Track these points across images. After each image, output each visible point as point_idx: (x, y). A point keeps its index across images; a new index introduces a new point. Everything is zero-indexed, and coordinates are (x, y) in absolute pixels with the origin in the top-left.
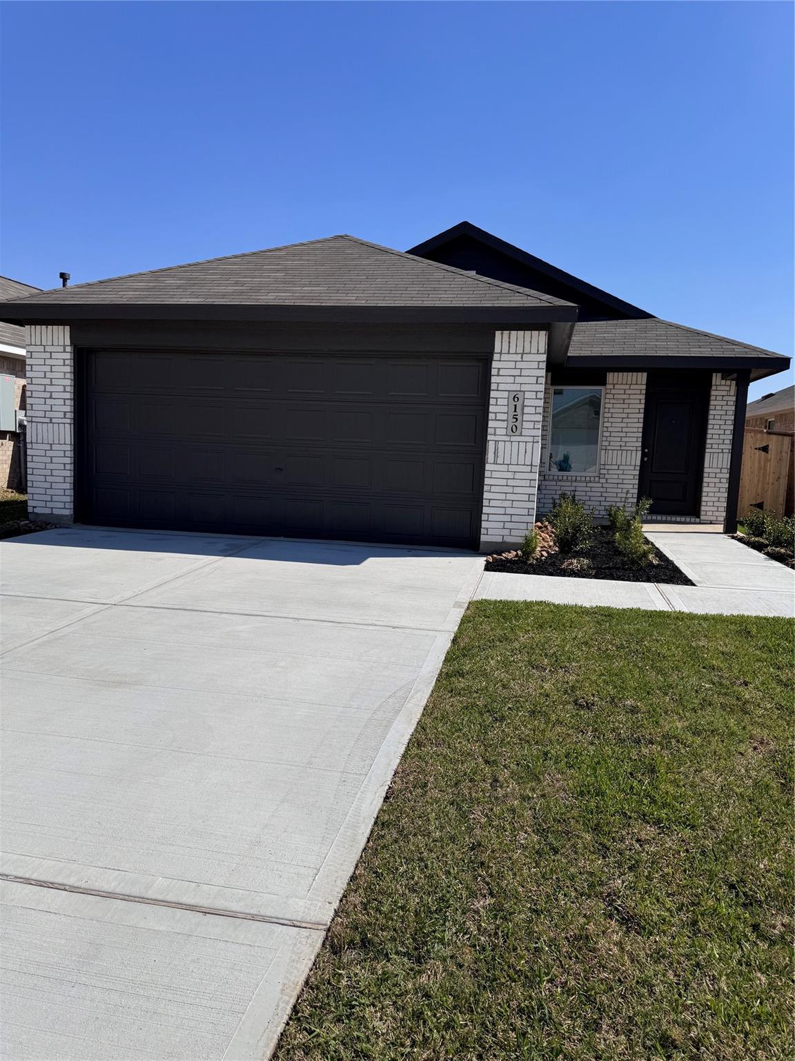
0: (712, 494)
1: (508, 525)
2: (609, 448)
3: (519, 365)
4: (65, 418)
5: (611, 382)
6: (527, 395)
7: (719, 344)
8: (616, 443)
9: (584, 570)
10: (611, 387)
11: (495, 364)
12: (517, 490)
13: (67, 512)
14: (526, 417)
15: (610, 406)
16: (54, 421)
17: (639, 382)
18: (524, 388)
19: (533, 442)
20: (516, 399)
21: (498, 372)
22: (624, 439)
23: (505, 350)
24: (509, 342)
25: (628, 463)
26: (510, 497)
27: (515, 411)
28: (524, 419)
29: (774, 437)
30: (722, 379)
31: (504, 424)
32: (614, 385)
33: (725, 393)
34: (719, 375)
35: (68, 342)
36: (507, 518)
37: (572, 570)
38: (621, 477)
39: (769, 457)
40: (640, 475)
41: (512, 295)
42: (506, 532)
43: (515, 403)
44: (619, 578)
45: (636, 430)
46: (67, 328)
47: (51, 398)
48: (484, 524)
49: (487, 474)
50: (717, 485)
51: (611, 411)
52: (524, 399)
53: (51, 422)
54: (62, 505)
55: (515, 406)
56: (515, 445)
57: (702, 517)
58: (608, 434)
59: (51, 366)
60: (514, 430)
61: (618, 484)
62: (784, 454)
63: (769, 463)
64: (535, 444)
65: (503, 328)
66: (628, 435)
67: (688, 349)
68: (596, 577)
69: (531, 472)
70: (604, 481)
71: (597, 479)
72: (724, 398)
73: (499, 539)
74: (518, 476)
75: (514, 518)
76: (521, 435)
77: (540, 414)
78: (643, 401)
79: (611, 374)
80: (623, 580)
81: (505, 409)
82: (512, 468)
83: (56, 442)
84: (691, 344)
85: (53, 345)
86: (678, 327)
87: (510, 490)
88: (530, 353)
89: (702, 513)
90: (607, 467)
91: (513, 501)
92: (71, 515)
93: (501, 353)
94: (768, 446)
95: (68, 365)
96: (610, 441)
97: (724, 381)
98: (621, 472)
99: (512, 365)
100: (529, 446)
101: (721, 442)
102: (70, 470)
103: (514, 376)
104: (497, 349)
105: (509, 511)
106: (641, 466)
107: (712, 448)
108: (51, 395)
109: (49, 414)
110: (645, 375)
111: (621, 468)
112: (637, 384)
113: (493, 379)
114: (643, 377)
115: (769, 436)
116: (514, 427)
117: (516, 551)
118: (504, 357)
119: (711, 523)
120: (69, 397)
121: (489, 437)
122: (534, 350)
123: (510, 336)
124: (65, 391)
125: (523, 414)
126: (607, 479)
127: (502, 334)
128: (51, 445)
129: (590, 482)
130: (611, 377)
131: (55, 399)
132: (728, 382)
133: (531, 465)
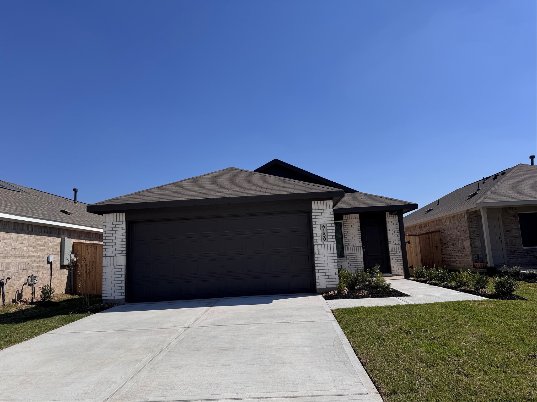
0: (395, 263)
1: (328, 280)
2: (348, 246)
3: (323, 214)
4: (122, 253)
5: (345, 218)
6: (328, 225)
7: (388, 200)
8: (351, 244)
9: (366, 295)
10: (345, 220)
11: (313, 214)
12: (329, 265)
13: (123, 297)
14: (329, 234)
15: (346, 228)
16: (116, 255)
17: (356, 218)
18: (326, 222)
19: (333, 244)
20: (324, 227)
21: (315, 217)
22: (354, 242)
23: (317, 208)
24: (318, 205)
25: (358, 252)
26: (327, 268)
27: (324, 232)
28: (328, 235)
29: (411, 237)
30: (390, 214)
31: (320, 238)
32: (346, 220)
33: (392, 220)
34: (388, 213)
35: (124, 219)
36: (327, 277)
37: (361, 296)
38: (356, 258)
39: (411, 246)
40: (364, 257)
41: (316, 188)
42: (327, 283)
43: (324, 229)
44: (381, 297)
45: (358, 238)
46: (124, 214)
47: (115, 245)
48: (317, 281)
49: (316, 259)
50: (396, 259)
51: (347, 230)
52: (327, 227)
53: (115, 256)
54: (120, 294)
55: (324, 230)
56: (326, 246)
57: (393, 273)
58: (347, 240)
59: (116, 231)
60: (325, 240)
61: (355, 262)
62: (417, 244)
63: (412, 248)
64: (334, 245)
65: (315, 200)
66: (356, 240)
67: (376, 204)
68: (372, 297)
69: (334, 256)
70: (348, 261)
71: (346, 260)
72: (392, 222)
73: (325, 287)
74: (329, 258)
75: (330, 277)
76: (328, 242)
77: (334, 232)
78: (359, 226)
79: (344, 215)
80: (383, 297)
81: (320, 231)
82: (326, 255)
83: (118, 264)
84: (377, 201)
85: (117, 221)
86: (369, 195)
87: (326, 265)
88: (327, 209)
89: (392, 271)
90: (349, 255)
91: (328, 269)
92: (124, 298)
93: (315, 210)
94: (410, 241)
95: (124, 230)
96: (348, 244)
97: (391, 215)
98: (355, 256)
99: (320, 214)
100: (332, 245)
101: (394, 240)
102: (124, 277)
103: (322, 218)
104: (313, 208)
105: (327, 274)
106: (363, 253)
107: (391, 243)
108: (115, 244)
109: (114, 252)
110: (358, 215)
111: (355, 254)
112: (355, 219)
113: (313, 220)
114: (357, 216)
115: (409, 237)
116: (324, 239)
117: (334, 291)
118: (316, 211)
119: (397, 276)
120: (124, 244)
121: (315, 243)
122: (328, 208)
123: (318, 203)
124: (122, 241)
125: (327, 233)
126: (350, 260)
127: (315, 202)
128: (115, 266)
129: (343, 262)
130: (344, 216)
131: (117, 245)
132: (392, 215)
133: (334, 253)
